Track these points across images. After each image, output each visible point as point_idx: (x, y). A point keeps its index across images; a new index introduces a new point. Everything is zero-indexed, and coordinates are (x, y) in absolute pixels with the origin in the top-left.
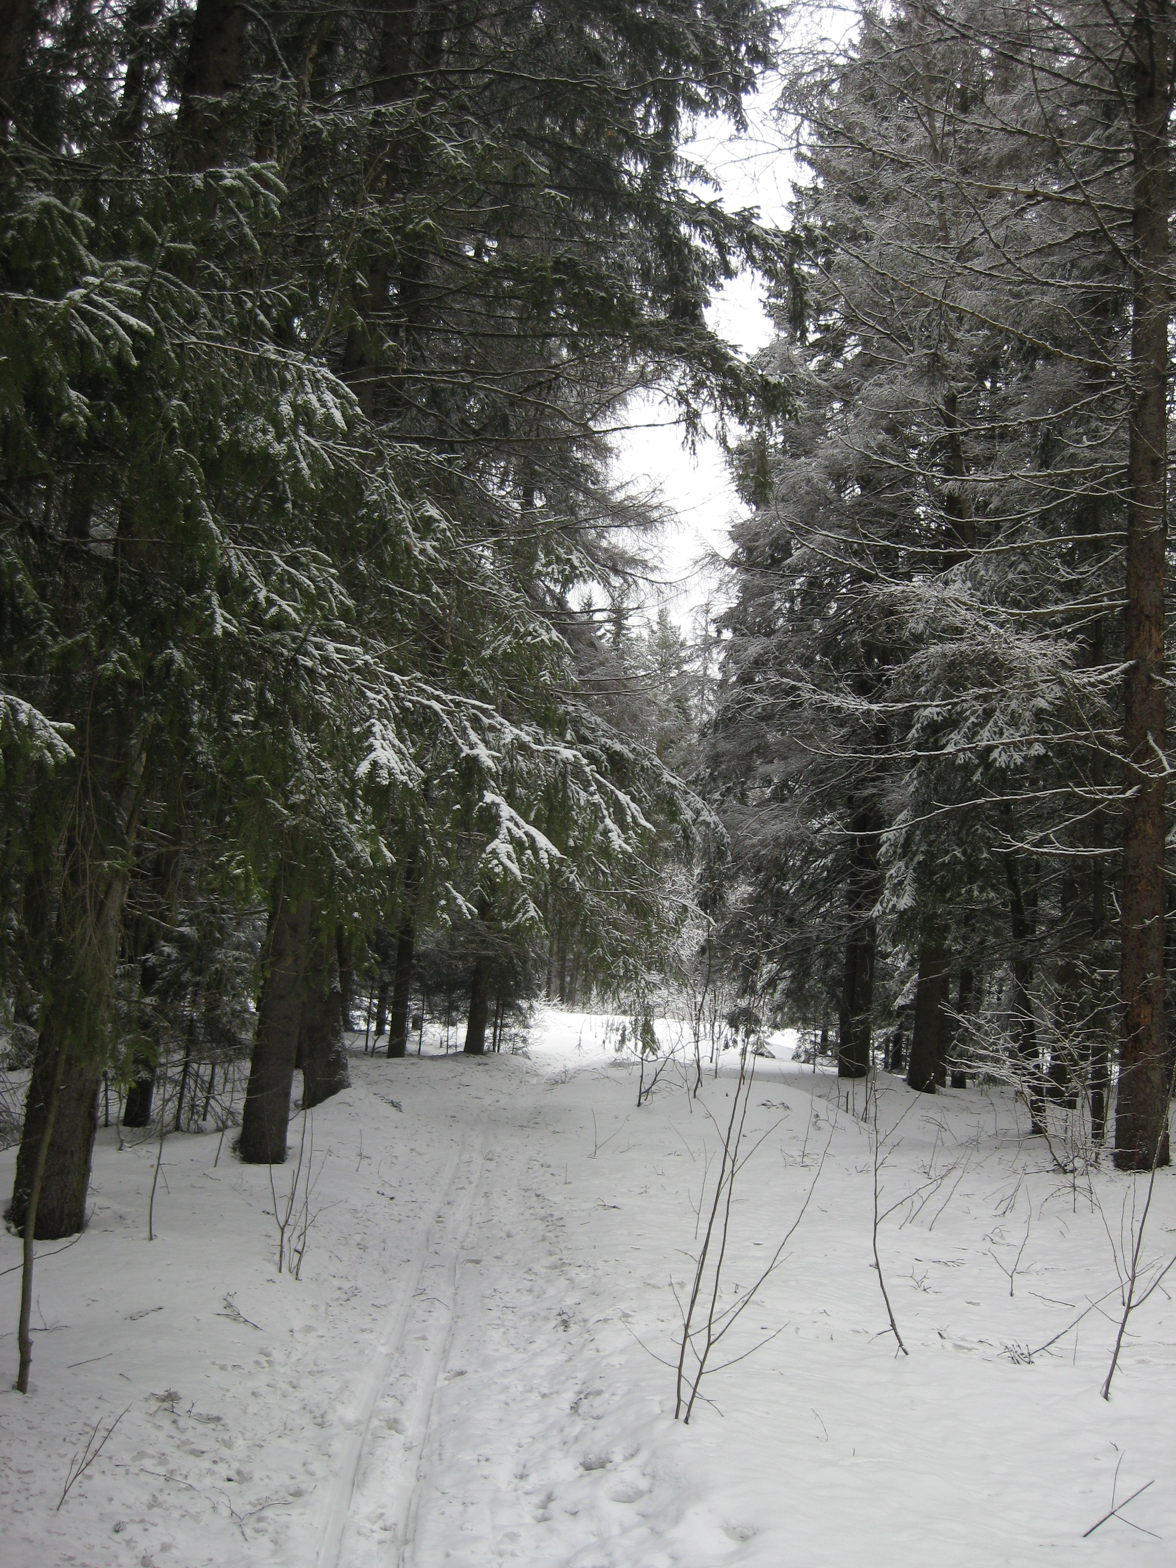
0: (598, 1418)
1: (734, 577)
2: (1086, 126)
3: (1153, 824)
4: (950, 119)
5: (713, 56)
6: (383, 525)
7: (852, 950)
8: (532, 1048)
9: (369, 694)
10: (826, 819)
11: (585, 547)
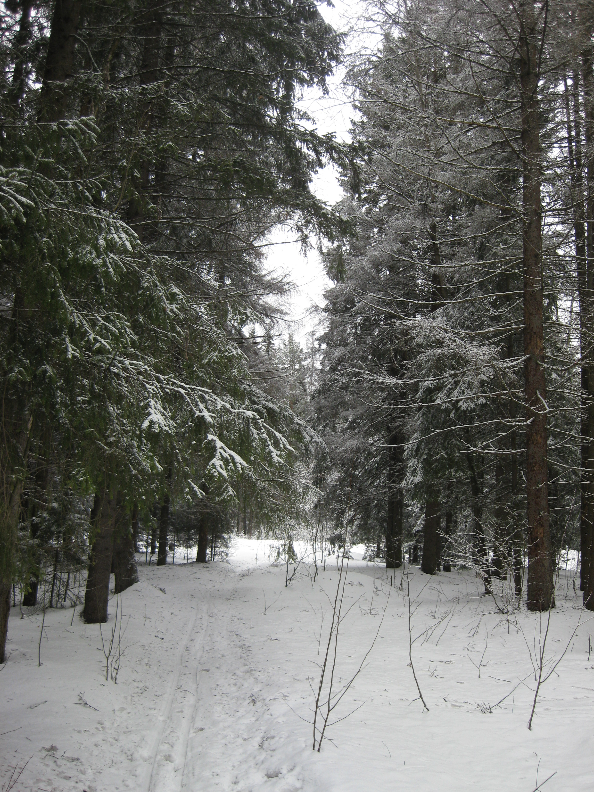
0: (273, 750)
1: (326, 318)
2: (496, 90)
3: (541, 437)
4: (428, 87)
5: (312, 58)
6: (151, 298)
7: (391, 503)
8: (230, 558)
9: (147, 386)
10: (376, 438)
11: (252, 305)
